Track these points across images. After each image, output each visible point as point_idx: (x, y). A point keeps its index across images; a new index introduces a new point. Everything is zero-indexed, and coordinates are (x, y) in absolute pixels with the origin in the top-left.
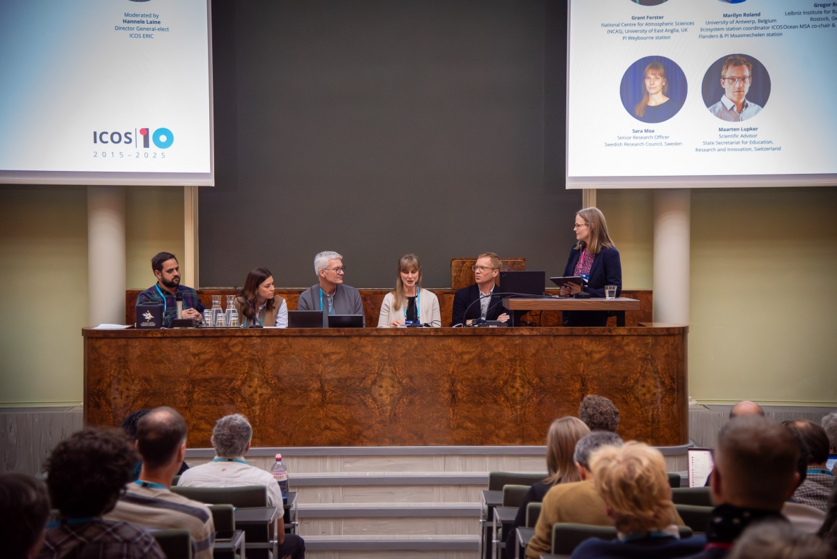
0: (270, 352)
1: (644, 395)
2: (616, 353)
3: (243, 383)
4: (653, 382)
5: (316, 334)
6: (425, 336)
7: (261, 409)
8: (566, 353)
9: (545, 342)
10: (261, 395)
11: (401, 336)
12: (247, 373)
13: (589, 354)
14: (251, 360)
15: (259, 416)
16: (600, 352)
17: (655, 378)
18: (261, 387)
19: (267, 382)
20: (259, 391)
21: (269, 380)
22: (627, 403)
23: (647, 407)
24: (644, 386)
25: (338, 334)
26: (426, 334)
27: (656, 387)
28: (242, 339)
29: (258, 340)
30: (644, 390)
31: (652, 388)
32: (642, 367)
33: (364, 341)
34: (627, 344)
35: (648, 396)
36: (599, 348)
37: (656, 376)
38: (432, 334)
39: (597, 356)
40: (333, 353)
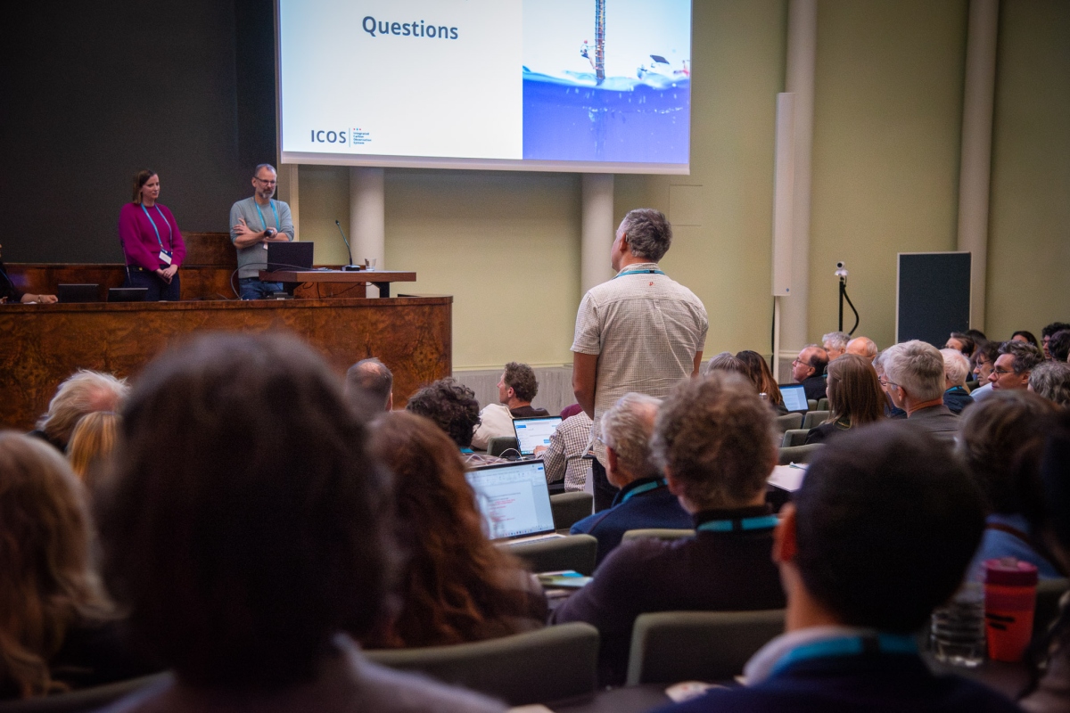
0: (47, 329)
1: (422, 361)
2: (398, 323)
3: (17, 364)
4: (429, 348)
5: (101, 308)
6: (217, 310)
7: (38, 391)
8: (352, 324)
9: (334, 313)
10: (37, 376)
11: (192, 310)
12: (20, 353)
13: (374, 324)
14: (24, 339)
15: (35, 399)
16: (383, 322)
17: (431, 345)
18: (36, 368)
19: (44, 363)
20: (35, 372)
21: (47, 360)
22: (406, 369)
23: (424, 373)
24: (421, 353)
25: (123, 309)
26: (218, 307)
27: (432, 353)
28: (12, 316)
29: (34, 317)
30: (422, 356)
31: (429, 354)
32: (420, 335)
33: (152, 316)
34: (408, 314)
35: (425, 362)
36: (383, 318)
37: (431, 342)
38: (224, 307)
39: (381, 326)
40: (119, 329)
